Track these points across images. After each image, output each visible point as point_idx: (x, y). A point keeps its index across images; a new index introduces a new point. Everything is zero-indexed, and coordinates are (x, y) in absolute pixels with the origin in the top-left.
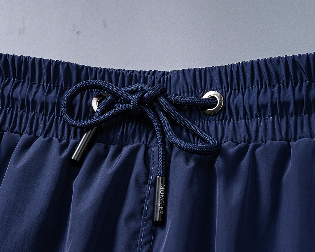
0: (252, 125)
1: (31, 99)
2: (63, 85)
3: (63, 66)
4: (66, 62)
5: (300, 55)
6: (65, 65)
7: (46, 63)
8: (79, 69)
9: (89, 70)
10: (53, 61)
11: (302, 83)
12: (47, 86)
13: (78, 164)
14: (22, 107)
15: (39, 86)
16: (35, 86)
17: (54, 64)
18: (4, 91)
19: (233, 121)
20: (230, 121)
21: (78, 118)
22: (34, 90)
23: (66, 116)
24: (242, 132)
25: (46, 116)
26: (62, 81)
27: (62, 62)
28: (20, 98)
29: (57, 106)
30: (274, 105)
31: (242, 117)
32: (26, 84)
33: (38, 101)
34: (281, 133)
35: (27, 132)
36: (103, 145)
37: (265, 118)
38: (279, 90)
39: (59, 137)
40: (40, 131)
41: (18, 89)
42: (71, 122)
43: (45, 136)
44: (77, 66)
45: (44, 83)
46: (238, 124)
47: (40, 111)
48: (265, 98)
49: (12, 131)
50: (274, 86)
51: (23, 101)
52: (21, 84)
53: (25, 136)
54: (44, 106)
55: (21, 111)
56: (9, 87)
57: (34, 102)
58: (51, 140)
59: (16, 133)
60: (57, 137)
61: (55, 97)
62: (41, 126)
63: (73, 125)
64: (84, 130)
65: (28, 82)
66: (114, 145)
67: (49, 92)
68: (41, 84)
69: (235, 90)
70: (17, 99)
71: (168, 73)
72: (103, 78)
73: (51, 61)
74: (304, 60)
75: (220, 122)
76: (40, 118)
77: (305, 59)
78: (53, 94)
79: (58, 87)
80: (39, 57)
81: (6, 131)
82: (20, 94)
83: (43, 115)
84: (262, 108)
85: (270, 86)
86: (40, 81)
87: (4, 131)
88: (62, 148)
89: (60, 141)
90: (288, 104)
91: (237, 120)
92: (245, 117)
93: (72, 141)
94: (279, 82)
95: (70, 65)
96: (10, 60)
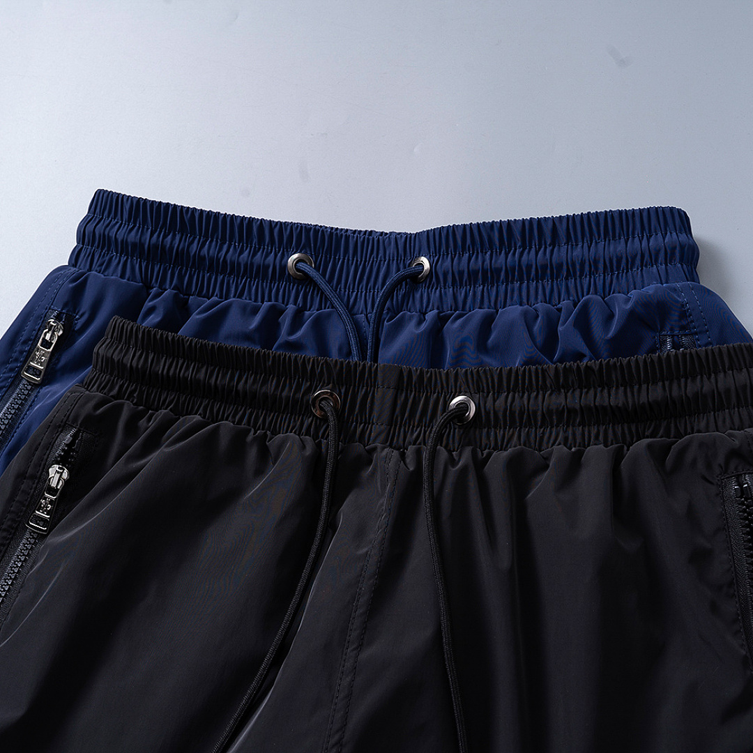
0: (461, 294)
1: (221, 258)
2: (257, 244)
3: (256, 223)
5: (515, 220)
7: (239, 221)
10: (246, 218)
11: (515, 249)
12: (239, 245)
14: (210, 269)
15: (230, 246)
16: (225, 247)
17: (247, 220)
18: (190, 249)
19: (441, 288)
20: (437, 289)
22: (224, 250)
24: (449, 300)
25: (238, 279)
26: (255, 240)
28: (207, 258)
30: (485, 272)
31: (450, 284)
33: (229, 262)
34: (490, 302)
35: (217, 296)
37: (474, 287)
38: (491, 255)
41: (206, 247)
45: (235, 242)
46: (445, 292)
47: (231, 274)
48: (477, 263)
49: (199, 295)
50: (486, 253)
51: (212, 262)
52: (208, 243)
54: (236, 267)
55: (208, 273)
56: (195, 245)
57: (225, 262)
61: (248, 258)
62: (233, 290)
65: (217, 241)
67: (241, 252)
68: (233, 244)
69: (444, 255)
70: (204, 259)
71: (386, 234)
73: (243, 218)
74: (520, 226)
75: (426, 290)
76: (231, 281)
77: (521, 224)
78: (245, 255)
79: (251, 247)
80: (230, 213)
81: (192, 295)
82: (208, 255)
83: (234, 277)
84: (473, 276)
85: (482, 252)
86: (231, 241)
87: (189, 295)
90: (499, 270)
91: (445, 288)
92: (453, 285)
94: (491, 248)
96: (197, 215)
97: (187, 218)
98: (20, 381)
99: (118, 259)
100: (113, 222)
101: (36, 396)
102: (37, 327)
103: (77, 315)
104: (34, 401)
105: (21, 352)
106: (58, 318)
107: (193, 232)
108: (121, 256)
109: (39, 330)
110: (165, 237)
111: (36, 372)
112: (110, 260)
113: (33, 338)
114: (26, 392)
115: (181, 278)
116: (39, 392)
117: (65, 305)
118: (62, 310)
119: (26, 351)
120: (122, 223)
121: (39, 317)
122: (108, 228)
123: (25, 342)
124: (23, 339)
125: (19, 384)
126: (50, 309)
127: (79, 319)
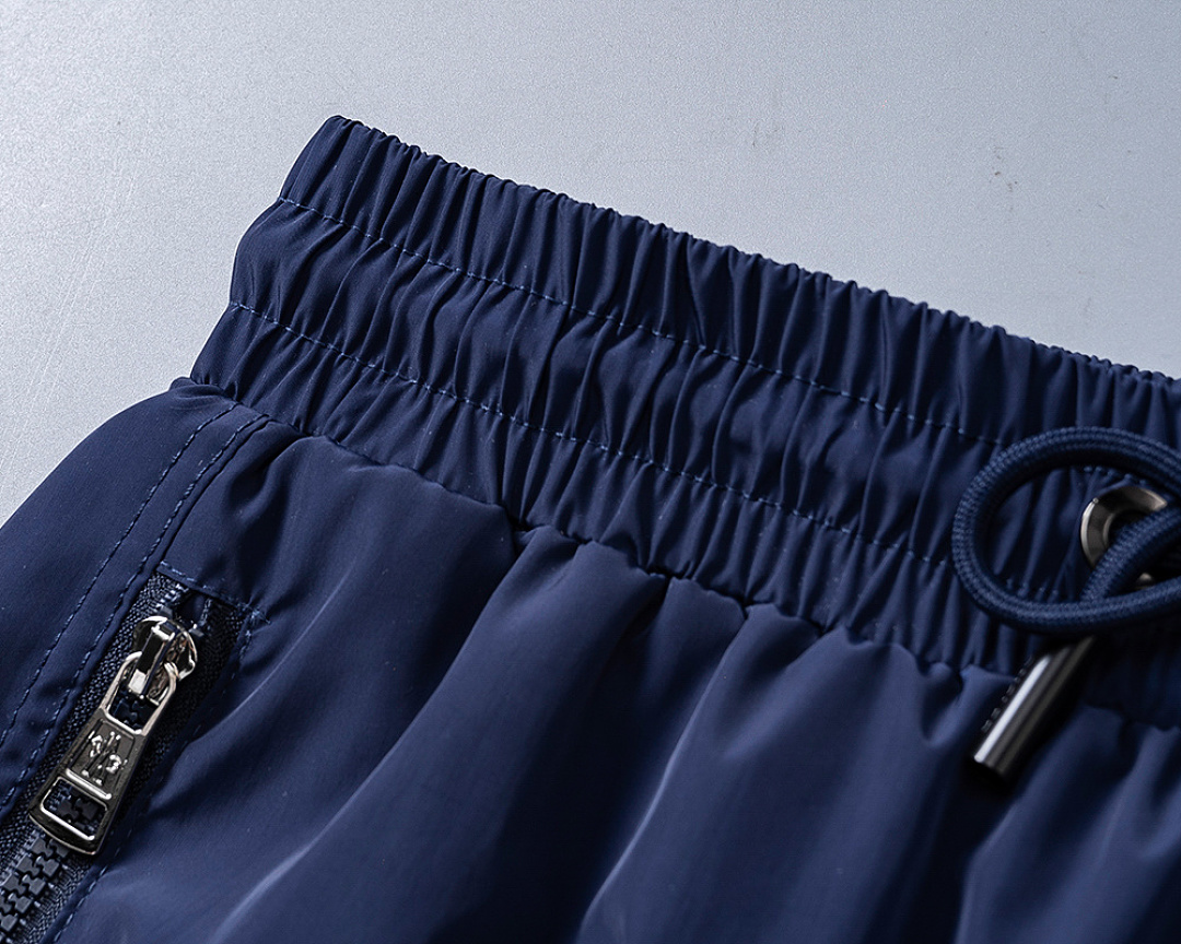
1: (809, 457)
2: (963, 421)
3: (971, 339)
4: (988, 323)
6: (985, 340)
7: (902, 318)
8: (1043, 362)
9: (1084, 372)
10: (932, 313)
12: (888, 414)
13: (999, 785)
14: (765, 485)
15: (852, 405)
16: (834, 406)
17: (935, 325)
18: (696, 402)
22: (827, 423)
23: (967, 566)
25: (867, 540)
27: (972, 325)
28: (758, 446)
29: (921, 509)
32: (792, 389)
33: (841, 471)
35: (772, 599)
36: (1113, 722)
39: (917, 644)
40: (832, 604)
41: (758, 404)
42: (992, 596)
43: (856, 634)
44: (1035, 350)
45: (874, 400)
47: (844, 517)
49: (705, 582)
51: (772, 460)
52: (770, 384)
53: (763, 616)
54: (865, 498)
55: (754, 498)
56: (716, 388)
57: (823, 473)
58: (881, 656)
59: (723, 590)
60: (907, 643)
61: (922, 469)
62: (841, 580)
64: (1052, 639)
65: (805, 383)
66: (1164, 727)
67: (897, 441)
68: (863, 403)
70: (745, 447)
72: (1138, 424)
73: (921, 313)
76: (839, 548)
78: (911, 455)
79: (936, 428)
80: (870, 282)
81: (680, 576)
82: (765, 429)
83: (853, 535)
86: (858, 388)
87: (670, 574)
89: (924, 665)
93: (975, 678)
95: (1005, 344)
96: (738, 276)
97: (698, 278)
98: (22, 839)
99: (420, 403)
100: (429, 269)
101: (73, 907)
102: (101, 638)
103: (254, 604)
104: (61, 924)
105: (35, 727)
106: (182, 612)
107: (716, 333)
108: (435, 390)
109: (108, 647)
110: (611, 340)
111: (81, 808)
112: (392, 400)
113: (81, 676)
114: (37, 886)
115: (645, 505)
116: (84, 891)
117: (214, 568)
118: (200, 583)
119: (51, 725)
120: (463, 275)
121: (113, 598)
122: (407, 288)
123: (51, 691)
124: (45, 676)
125: (13, 849)
126: (154, 572)
127: (262, 622)
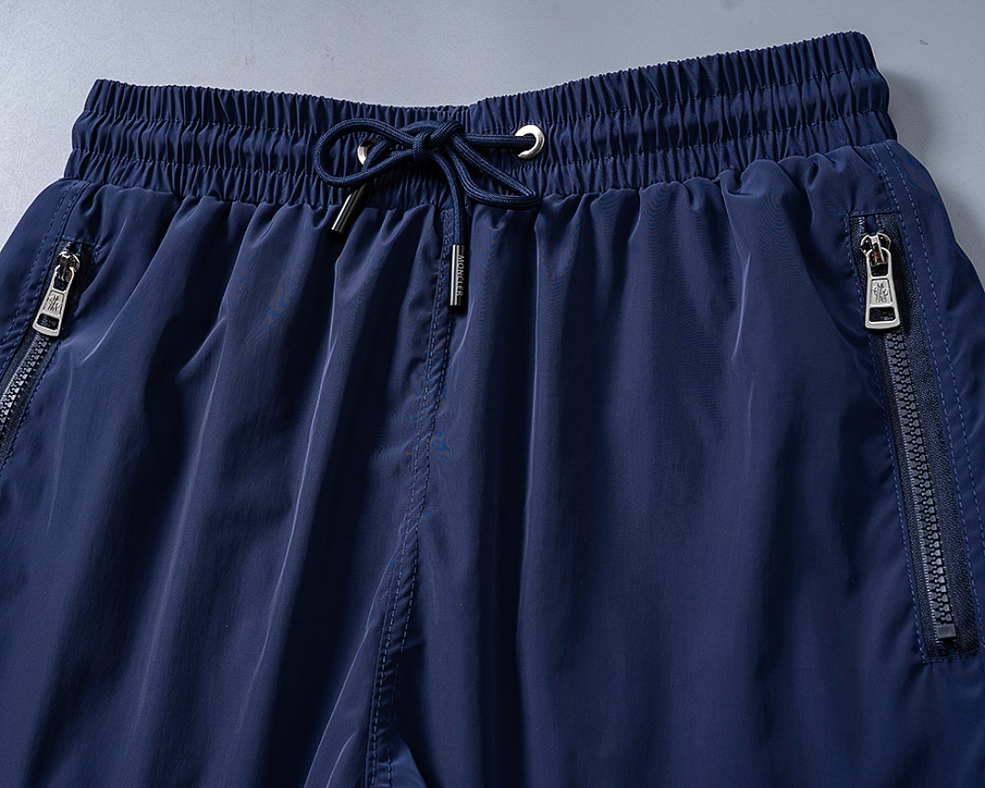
0: (586, 169)
1: (269, 152)
2: (315, 129)
3: (313, 102)
4: (318, 96)
5: (649, 67)
6: (317, 101)
7: (290, 100)
8: (337, 105)
9: (352, 107)
10: (299, 96)
11: (653, 106)
12: (291, 132)
13: (340, 238)
14: (257, 165)
15: (280, 134)
16: (274, 134)
17: (300, 99)
18: (230, 143)
19: (559, 165)
20: (554, 166)
21: (339, 173)
22: (273, 139)
23: (320, 171)
24: (572, 179)
25: (292, 175)
26: (313, 124)
27: (313, 97)
28: (252, 153)
29: (307, 160)
30: (614, 140)
31: (571, 159)
32: (261, 132)
33: (280, 154)
34: (626, 178)
35: (265, 200)
36: (375, 211)
37: (603, 159)
38: (622, 118)
39: (313, 204)
40: (284, 197)
41: (250, 139)
42: (330, 179)
43: (291, 204)
44: (335, 102)
45: (287, 129)
46: (566, 170)
47: (284, 169)
48: (602, 130)
49: (243, 201)
50: (614, 114)
51: (258, 156)
52: (253, 133)
53: (263, 205)
54: (289, 162)
55: (255, 171)
56: (236, 138)
57: (274, 155)
58: (300, 207)
59: (250, 202)
60: (309, 203)
61: (304, 147)
62: (286, 189)
63: (331, 183)
64: (349, 188)
65: (264, 129)
66: (391, 209)
67: (296, 140)
68: (283, 131)
69: (561, 122)
70: (249, 154)
72: (373, 116)
73: (295, 97)
74: (655, 74)
75: (540, 170)
76: (284, 179)
77: (656, 71)
78: (301, 144)
79: (307, 133)
80: (278, 91)
81: (235, 201)
82: (254, 147)
83: (287, 175)
84: (598, 145)
85: (609, 113)
86: (281, 127)
87: (232, 201)
88: (316, 220)
89: (314, 208)
90: (634, 136)
91: (565, 164)
92: (575, 160)
93: (331, 208)
94: (621, 108)
95: (324, 101)
96: (236, 98)
97: (223, 103)
98: (33, 338)
99: (141, 167)
100: (137, 122)
101: (53, 355)
102: (47, 266)
103: (97, 243)
104: (51, 360)
105: (30, 300)
106: (72, 250)
107: (233, 120)
108: (146, 161)
109: (50, 269)
110: (199, 130)
111: (51, 322)
112: (132, 168)
113: (42, 280)
114: (41, 351)
115: (220, 181)
116: (57, 349)
117: (80, 234)
118: (76, 239)
119: (35, 299)
120: (147, 122)
121: (48, 252)
122: (130, 131)
123: (33, 287)
124: (30, 283)
125: (31, 342)
126: (61, 240)
127: (99, 248)
